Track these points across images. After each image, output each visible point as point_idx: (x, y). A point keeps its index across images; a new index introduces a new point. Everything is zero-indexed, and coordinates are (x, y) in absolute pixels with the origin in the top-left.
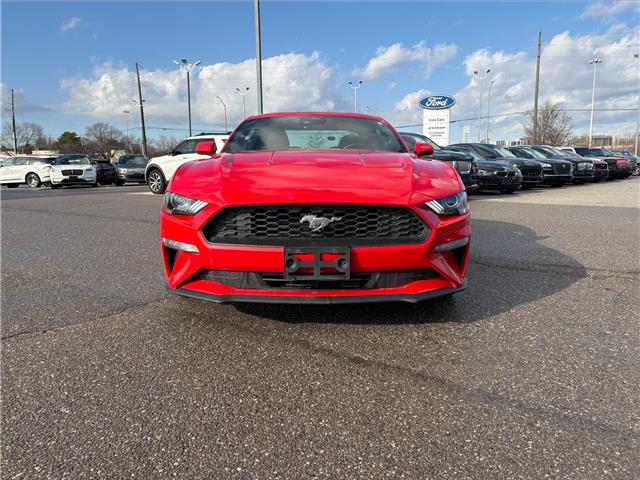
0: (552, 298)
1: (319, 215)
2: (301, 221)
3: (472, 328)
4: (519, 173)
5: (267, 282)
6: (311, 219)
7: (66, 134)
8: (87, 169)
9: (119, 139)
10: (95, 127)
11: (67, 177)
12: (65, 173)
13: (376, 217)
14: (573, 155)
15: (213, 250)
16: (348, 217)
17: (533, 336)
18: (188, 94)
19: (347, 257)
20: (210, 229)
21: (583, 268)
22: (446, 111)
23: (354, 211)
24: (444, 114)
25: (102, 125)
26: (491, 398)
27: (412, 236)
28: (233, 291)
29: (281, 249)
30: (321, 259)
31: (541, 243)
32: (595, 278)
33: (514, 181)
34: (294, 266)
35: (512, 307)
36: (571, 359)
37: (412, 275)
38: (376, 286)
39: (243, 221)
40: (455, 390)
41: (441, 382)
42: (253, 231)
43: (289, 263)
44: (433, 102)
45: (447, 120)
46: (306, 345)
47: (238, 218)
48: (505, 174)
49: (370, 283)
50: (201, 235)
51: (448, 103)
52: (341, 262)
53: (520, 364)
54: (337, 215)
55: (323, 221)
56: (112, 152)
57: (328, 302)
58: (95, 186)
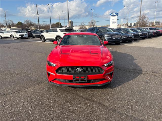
0: (133, 81)
1: (80, 68)
2: (76, 69)
3: (113, 90)
4: (133, 37)
5: (70, 81)
6: (79, 69)
7: (19, 22)
8: (25, 34)
9: (32, 24)
10: (26, 21)
11: (21, 36)
12: (20, 35)
13: (92, 68)
14: (149, 30)
15: (58, 75)
16: (86, 68)
17: (126, 92)
18: (50, 11)
19: (86, 77)
20: (57, 71)
21: (142, 71)
22: (117, 17)
23: (88, 67)
24: (116, 17)
25: (28, 20)
26: (114, 110)
27: (100, 72)
28: (62, 83)
29: (72, 75)
30: (81, 78)
31: (134, 61)
32: (144, 74)
33: (132, 39)
34: (75, 79)
35: (123, 84)
36: (132, 100)
37: (100, 80)
38: (92, 82)
39: (64, 69)
40: (107, 108)
41: (104, 105)
42: (66, 71)
43: (74, 79)
44: (113, 15)
45: (117, 19)
46: (78, 95)
47: (63, 68)
48: (129, 37)
49: (91, 82)
50: (55, 72)
51: (117, 15)
52: (85, 79)
53: (121, 101)
54: (84, 68)
55: (81, 69)
56: (31, 27)
57: (82, 86)
58: (28, 38)
